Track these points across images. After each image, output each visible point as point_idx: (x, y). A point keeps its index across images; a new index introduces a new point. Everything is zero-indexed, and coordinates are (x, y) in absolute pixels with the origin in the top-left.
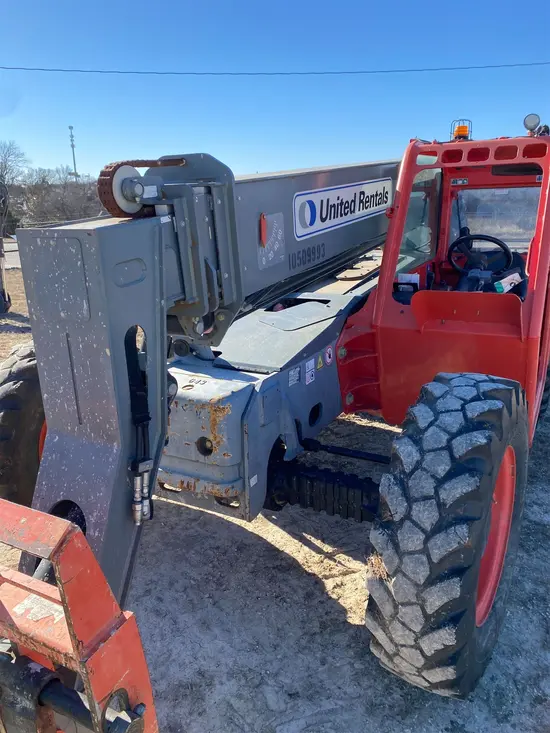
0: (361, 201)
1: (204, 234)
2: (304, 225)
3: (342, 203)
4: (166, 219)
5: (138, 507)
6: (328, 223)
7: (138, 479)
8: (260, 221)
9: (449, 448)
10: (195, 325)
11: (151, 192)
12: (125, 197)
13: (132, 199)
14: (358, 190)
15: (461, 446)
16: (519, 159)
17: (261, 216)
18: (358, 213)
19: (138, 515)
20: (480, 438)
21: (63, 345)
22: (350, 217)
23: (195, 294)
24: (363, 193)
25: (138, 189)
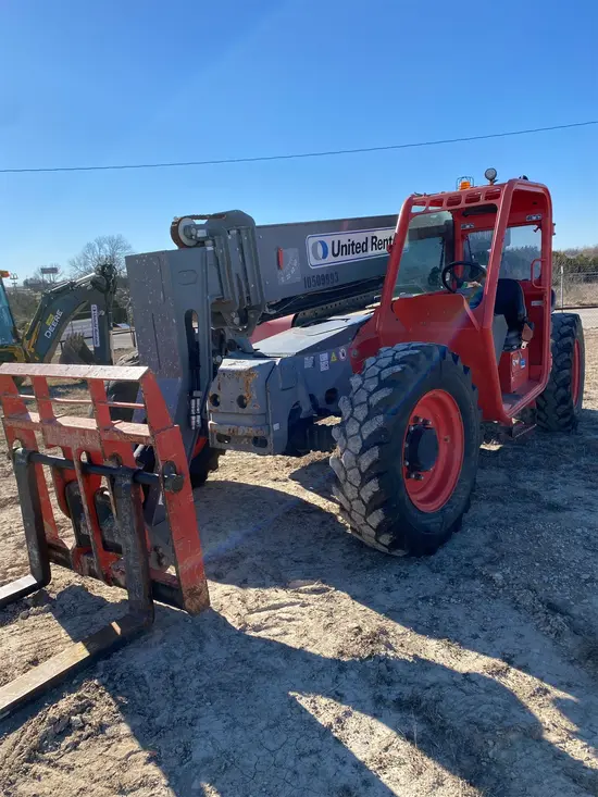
0: (373, 244)
1: (236, 258)
2: (317, 258)
3: (353, 244)
4: (210, 248)
5: (193, 418)
6: (340, 258)
7: (193, 401)
8: (278, 254)
9: (379, 375)
10: (233, 319)
11: (201, 234)
12: (186, 236)
13: (190, 237)
14: (370, 235)
15: (385, 374)
16: (482, 202)
17: (279, 249)
18: (370, 252)
19: (193, 423)
20: (398, 368)
21: (150, 321)
22: (361, 254)
23: (230, 295)
24: (376, 238)
25: (193, 231)
